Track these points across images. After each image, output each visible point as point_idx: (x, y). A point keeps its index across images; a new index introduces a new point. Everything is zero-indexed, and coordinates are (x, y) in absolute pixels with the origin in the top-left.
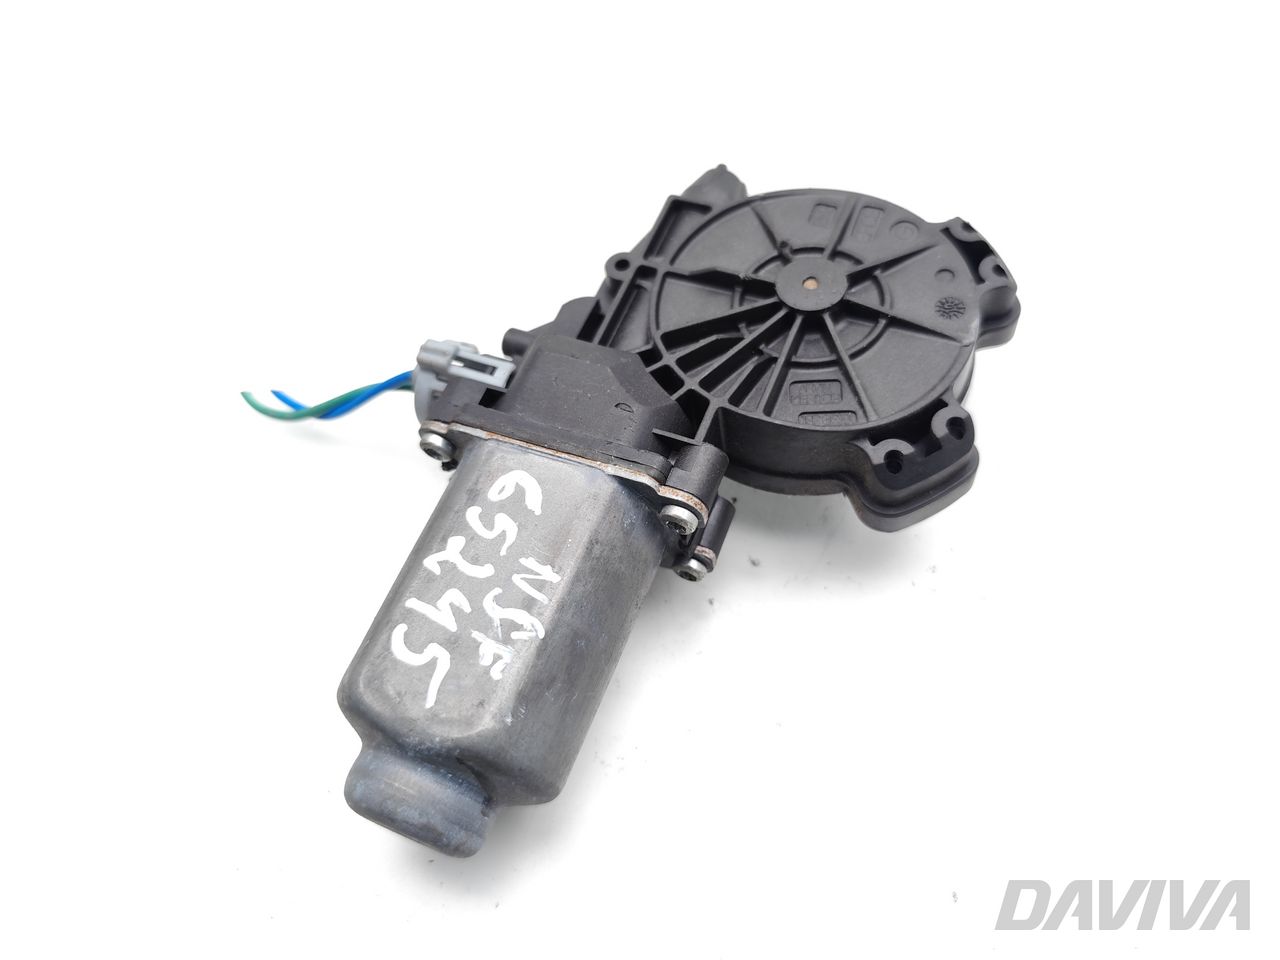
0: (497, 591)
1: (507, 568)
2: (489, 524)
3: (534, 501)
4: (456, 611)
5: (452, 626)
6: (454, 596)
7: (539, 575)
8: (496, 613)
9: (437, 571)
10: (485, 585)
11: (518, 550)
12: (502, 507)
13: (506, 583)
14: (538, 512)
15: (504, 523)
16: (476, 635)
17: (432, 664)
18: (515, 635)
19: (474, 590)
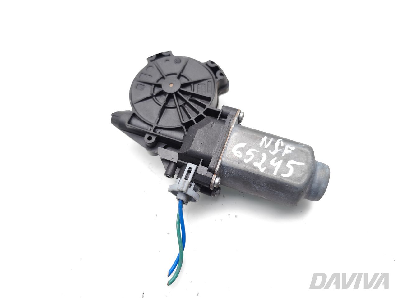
0: (270, 151)
1: (263, 149)
2: (250, 156)
3: (242, 145)
4: (277, 161)
5: (281, 161)
6: (272, 162)
7: (264, 142)
8: (276, 150)
9: (265, 168)
10: (268, 154)
11: (258, 148)
12: (244, 153)
13: (268, 149)
14: (246, 144)
15: (249, 152)
16: (283, 155)
17: (292, 165)
18: (282, 145)
19: (270, 157)
